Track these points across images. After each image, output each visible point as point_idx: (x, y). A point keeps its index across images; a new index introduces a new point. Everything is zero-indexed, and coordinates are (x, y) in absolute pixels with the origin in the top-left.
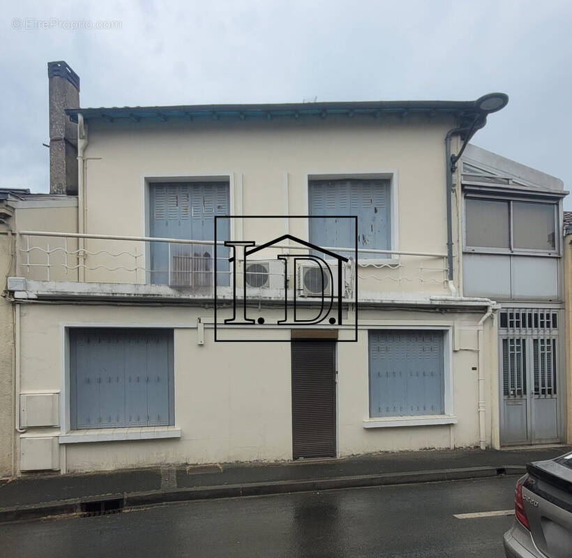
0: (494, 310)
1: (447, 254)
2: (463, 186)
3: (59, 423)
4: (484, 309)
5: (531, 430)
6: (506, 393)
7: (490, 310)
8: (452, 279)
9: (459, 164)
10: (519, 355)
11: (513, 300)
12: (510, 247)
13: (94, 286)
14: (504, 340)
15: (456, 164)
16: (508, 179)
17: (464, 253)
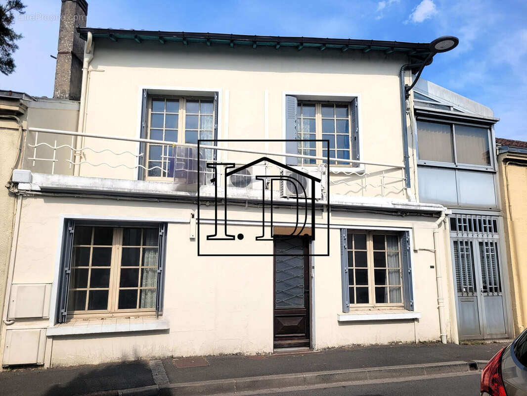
0: (447, 215)
1: (404, 166)
2: (415, 110)
3: (49, 314)
4: (438, 214)
5: (483, 325)
6: (460, 290)
7: (443, 215)
8: (410, 187)
9: (411, 92)
10: (468, 255)
11: (460, 206)
12: (454, 162)
13: (97, 181)
14: (454, 242)
15: (409, 92)
16: (450, 107)
17: (418, 166)
